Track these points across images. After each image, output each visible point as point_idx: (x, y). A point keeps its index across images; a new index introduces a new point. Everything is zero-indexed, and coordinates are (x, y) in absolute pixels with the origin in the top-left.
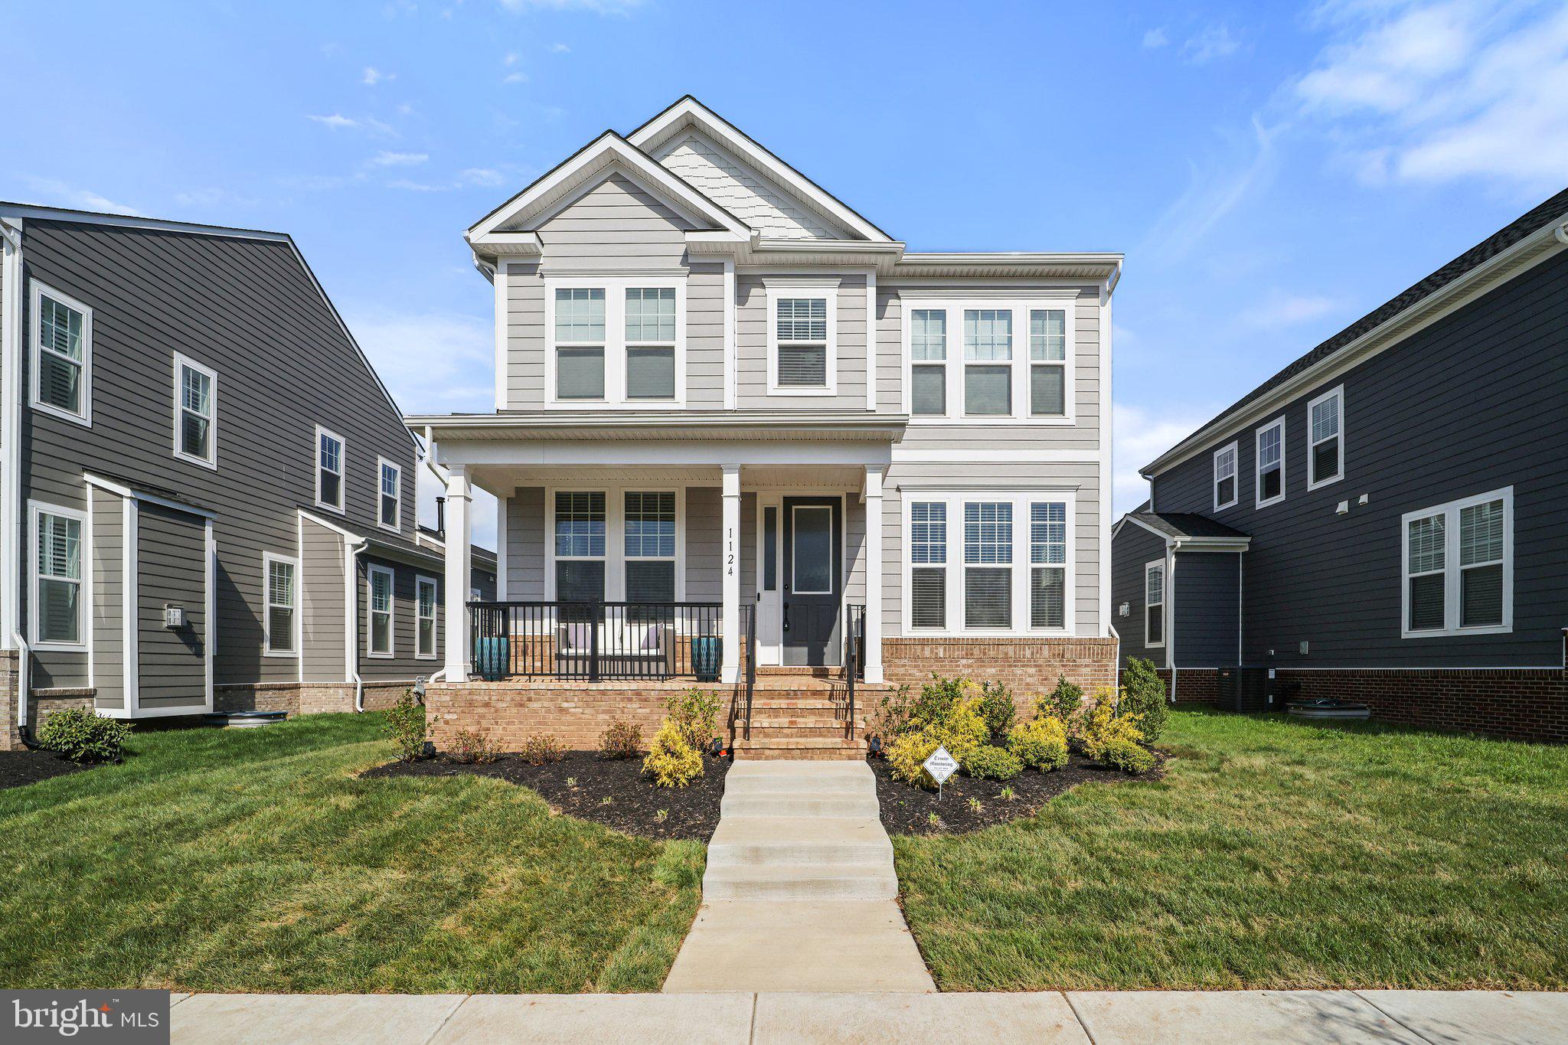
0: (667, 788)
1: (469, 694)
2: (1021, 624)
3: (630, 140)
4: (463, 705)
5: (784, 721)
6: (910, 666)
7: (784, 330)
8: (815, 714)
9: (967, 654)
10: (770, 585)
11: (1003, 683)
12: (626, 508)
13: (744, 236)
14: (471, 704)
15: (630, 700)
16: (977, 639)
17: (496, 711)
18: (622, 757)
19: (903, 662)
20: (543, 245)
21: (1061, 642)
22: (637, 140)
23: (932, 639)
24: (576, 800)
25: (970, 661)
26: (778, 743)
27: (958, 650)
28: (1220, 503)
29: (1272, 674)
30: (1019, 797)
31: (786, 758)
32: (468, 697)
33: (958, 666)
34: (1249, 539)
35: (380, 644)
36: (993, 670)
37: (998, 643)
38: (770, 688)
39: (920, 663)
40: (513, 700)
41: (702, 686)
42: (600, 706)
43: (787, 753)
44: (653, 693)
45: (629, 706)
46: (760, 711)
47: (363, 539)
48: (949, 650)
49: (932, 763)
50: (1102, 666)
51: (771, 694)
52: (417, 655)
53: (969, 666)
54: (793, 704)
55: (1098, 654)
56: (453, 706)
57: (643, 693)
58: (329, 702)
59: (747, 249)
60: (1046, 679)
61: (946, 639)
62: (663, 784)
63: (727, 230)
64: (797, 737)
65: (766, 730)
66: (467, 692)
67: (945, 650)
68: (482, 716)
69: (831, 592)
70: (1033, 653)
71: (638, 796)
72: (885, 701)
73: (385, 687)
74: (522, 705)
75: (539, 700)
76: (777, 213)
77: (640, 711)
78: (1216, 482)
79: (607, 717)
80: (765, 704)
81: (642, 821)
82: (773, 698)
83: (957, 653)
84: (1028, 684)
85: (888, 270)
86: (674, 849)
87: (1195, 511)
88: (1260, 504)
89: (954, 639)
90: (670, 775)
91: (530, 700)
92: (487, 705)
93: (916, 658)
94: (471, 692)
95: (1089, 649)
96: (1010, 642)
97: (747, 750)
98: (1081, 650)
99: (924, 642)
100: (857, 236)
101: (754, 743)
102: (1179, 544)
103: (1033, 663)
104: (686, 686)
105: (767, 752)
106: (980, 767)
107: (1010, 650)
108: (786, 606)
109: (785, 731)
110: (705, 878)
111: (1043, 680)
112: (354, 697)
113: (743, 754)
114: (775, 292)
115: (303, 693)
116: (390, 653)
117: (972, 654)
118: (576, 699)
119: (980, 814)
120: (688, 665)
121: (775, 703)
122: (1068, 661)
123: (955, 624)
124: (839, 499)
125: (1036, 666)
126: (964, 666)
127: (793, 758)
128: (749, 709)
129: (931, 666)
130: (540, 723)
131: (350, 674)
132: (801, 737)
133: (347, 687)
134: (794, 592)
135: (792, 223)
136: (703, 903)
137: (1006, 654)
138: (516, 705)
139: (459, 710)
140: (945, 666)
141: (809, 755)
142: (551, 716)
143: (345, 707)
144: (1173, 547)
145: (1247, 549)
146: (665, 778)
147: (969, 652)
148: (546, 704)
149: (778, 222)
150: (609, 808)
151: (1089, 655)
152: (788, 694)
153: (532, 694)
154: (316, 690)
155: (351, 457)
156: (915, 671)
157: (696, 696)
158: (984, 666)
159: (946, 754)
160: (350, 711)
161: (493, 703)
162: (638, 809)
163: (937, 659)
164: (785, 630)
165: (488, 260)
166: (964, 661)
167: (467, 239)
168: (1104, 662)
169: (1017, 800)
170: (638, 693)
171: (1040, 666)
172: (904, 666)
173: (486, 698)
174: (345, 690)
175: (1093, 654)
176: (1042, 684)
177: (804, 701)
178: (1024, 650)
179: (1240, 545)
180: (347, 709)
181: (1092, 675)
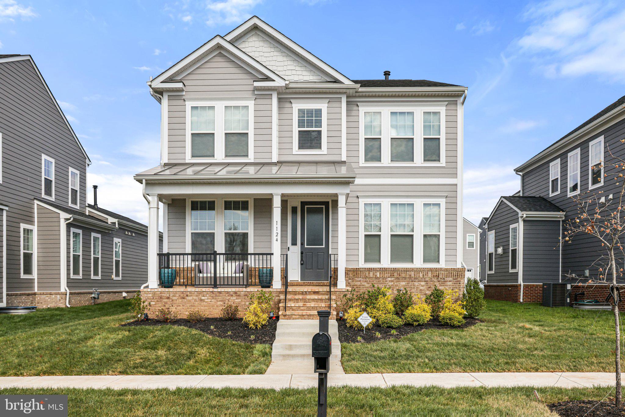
0: (253, 329)
1: (160, 293)
2: (418, 262)
3: (225, 38)
4: (157, 298)
5: (301, 304)
6: (363, 281)
7: (301, 123)
8: (314, 301)
9: (391, 276)
10: (294, 243)
11: (408, 289)
12: (225, 208)
13: (282, 83)
14: (161, 298)
15: (232, 296)
16: (396, 268)
17: (172, 301)
18: (230, 319)
19: (359, 279)
20: (185, 86)
21: (437, 270)
22: (229, 38)
23: (374, 268)
24: (217, 333)
25: (392, 279)
26: (298, 313)
27: (387, 273)
28: (553, 192)
29: (569, 287)
30: (399, 334)
31: (302, 319)
32: (160, 295)
33: (387, 281)
34: (564, 213)
35: (76, 272)
36: (404, 283)
37: (406, 270)
38: (295, 290)
39: (368, 280)
40: (180, 296)
41: (264, 290)
42: (219, 298)
43: (302, 317)
44: (242, 293)
45: (231, 298)
46: (290, 300)
47: (71, 216)
48: (382, 273)
49: (361, 319)
50: (458, 281)
51: (295, 293)
52: (93, 277)
53: (392, 281)
54: (305, 297)
55: (455, 276)
56: (153, 298)
57: (238, 293)
58: (52, 302)
59: (283, 88)
60: (430, 288)
61: (380, 268)
62: (251, 328)
63: (274, 81)
64: (306, 310)
65: (293, 308)
66: (159, 292)
67: (380, 273)
68: (166, 303)
69: (324, 246)
70: (423, 275)
71: (241, 332)
72: (345, 295)
73: (78, 294)
74: (184, 298)
75: (191, 296)
76: (298, 68)
77: (237, 300)
78: (551, 180)
79: (222, 303)
80: (292, 297)
81: (245, 339)
82: (296, 295)
83: (386, 275)
84: (421, 290)
85: (352, 95)
86: (259, 347)
87: (542, 195)
88: (570, 195)
89: (385, 268)
90: (254, 324)
91: (187, 296)
92: (168, 298)
93: (366, 277)
94: (161, 293)
95: (451, 273)
96: (412, 270)
97: (285, 316)
98: (447, 274)
99: (370, 270)
100: (336, 81)
101: (288, 313)
102: (525, 216)
103: (423, 280)
104: (256, 290)
105: (294, 316)
106: (385, 323)
107: (412, 273)
108: (302, 253)
109: (301, 308)
110: (272, 354)
111: (428, 288)
112: (66, 299)
113: (283, 317)
114: (297, 106)
115: (38, 298)
116: (80, 277)
117: (393, 275)
118: (208, 295)
119: (379, 338)
120: (257, 281)
121: (297, 297)
122: (441, 279)
123: (386, 262)
124: (328, 202)
125: (425, 281)
126: (390, 281)
127: (305, 319)
128: (286, 299)
129: (373, 281)
130: (192, 306)
131: (64, 287)
132: (308, 310)
133: (62, 294)
134: (306, 246)
135: (305, 73)
136: (272, 361)
137: (410, 275)
138: (181, 298)
139: (156, 300)
140: (380, 281)
141: (312, 317)
142: (197, 303)
143: (61, 304)
144: (522, 217)
145: (564, 219)
146: (252, 325)
147: (392, 275)
148: (194, 298)
149: (298, 73)
150: (230, 335)
151: (451, 276)
152: (303, 293)
153: (188, 294)
154: (45, 296)
155: (58, 169)
156: (365, 284)
157: (263, 294)
158: (399, 281)
159: (367, 315)
160: (64, 306)
161: (171, 297)
162: (242, 336)
163: (376, 278)
164: (301, 264)
165: (159, 93)
166: (390, 279)
167: (150, 86)
168: (459, 279)
169: (397, 334)
170: (235, 293)
171: (427, 281)
172: (360, 281)
173: (168, 295)
174: (61, 295)
175: (453, 275)
176: (428, 290)
177: (310, 296)
178: (419, 274)
179: (560, 215)
180: (62, 306)
181: (452, 286)
